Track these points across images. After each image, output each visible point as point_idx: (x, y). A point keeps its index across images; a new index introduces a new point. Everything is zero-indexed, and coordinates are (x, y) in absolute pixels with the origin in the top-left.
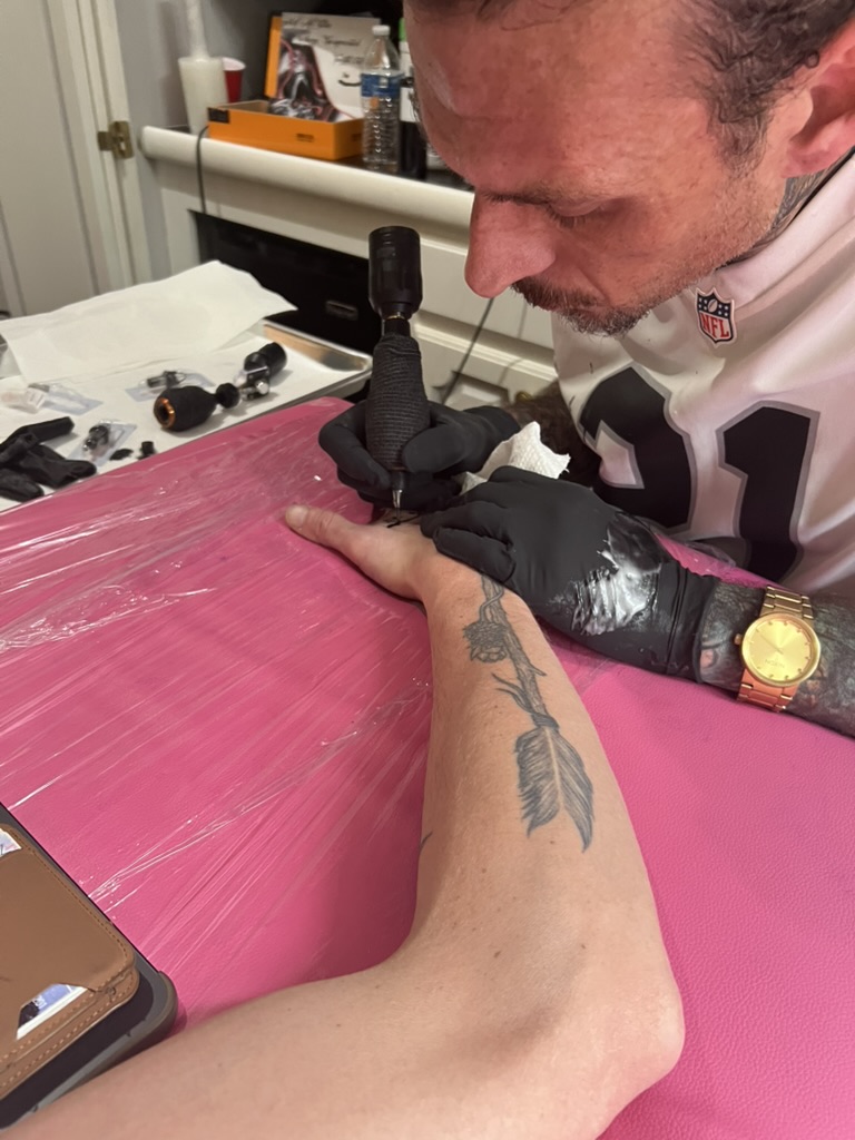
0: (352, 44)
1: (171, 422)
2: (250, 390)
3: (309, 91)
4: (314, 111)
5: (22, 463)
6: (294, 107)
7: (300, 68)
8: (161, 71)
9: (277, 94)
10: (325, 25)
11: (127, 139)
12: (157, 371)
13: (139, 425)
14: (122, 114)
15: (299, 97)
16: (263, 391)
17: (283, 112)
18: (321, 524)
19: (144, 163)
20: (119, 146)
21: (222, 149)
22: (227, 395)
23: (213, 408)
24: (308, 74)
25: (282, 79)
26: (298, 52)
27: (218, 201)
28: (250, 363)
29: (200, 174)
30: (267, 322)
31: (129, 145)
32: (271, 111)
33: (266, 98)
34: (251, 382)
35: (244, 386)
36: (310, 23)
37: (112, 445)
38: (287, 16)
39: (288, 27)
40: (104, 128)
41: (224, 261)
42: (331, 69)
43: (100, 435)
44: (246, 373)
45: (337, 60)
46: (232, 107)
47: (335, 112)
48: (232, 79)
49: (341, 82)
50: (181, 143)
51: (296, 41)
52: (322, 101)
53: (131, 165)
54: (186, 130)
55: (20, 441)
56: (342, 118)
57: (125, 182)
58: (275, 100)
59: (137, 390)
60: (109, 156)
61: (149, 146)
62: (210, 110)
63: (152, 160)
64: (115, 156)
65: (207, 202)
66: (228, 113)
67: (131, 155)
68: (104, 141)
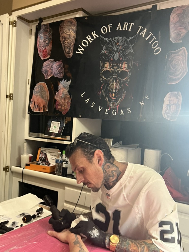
0: (53, 153)
1: (25, 221)
2: (38, 215)
3: (45, 160)
4: (46, 164)
5: (2, 228)
6: (42, 163)
7: (44, 156)
8: (17, 156)
9: (39, 160)
10: (49, 150)
11: (8, 169)
12: (21, 213)
13: (20, 222)
14: (8, 164)
15: (43, 161)
16: (40, 216)
17: (39, 164)
18: (53, 233)
19: (11, 173)
20: (7, 170)
21: (27, 171)
22: (34, 217)
23: (32, 219)
24: (45, 157)
25: (40, 158)
26: (43, 154)
27: (25, 180)
28: (37, 211)
29: (23, 175)
30: (39, 204)
31: (9, 170)
32: (37, 164)
33: (37, 161)
36: (46, 149)
37: (16, 225)
38: (42, 148)
39: (42, 150)
40: (5, 167)
41: (31, 193)
42: (49, 156)
43: (14, 223)
44: (37, 213)
45: (51, 155)
46: (31, 163)
47: (50, 164)
48: (30, 157)
49: (51, 159)
50: (20, 169)
51: (43, 152)
52: (47, 162)
53: (8, 173)
54: (20, 167)
55: (2, 224)
57: (6, 176)
58: (38, 162)
59: (18, 216)
60: (4, 171)
61: (12, 170)
62: (26, 164)
63: (12, 172)
64: (5, 172)
65: (23, 180)
66: (29, 164)
67: (9, 171)
68: (4, 169)
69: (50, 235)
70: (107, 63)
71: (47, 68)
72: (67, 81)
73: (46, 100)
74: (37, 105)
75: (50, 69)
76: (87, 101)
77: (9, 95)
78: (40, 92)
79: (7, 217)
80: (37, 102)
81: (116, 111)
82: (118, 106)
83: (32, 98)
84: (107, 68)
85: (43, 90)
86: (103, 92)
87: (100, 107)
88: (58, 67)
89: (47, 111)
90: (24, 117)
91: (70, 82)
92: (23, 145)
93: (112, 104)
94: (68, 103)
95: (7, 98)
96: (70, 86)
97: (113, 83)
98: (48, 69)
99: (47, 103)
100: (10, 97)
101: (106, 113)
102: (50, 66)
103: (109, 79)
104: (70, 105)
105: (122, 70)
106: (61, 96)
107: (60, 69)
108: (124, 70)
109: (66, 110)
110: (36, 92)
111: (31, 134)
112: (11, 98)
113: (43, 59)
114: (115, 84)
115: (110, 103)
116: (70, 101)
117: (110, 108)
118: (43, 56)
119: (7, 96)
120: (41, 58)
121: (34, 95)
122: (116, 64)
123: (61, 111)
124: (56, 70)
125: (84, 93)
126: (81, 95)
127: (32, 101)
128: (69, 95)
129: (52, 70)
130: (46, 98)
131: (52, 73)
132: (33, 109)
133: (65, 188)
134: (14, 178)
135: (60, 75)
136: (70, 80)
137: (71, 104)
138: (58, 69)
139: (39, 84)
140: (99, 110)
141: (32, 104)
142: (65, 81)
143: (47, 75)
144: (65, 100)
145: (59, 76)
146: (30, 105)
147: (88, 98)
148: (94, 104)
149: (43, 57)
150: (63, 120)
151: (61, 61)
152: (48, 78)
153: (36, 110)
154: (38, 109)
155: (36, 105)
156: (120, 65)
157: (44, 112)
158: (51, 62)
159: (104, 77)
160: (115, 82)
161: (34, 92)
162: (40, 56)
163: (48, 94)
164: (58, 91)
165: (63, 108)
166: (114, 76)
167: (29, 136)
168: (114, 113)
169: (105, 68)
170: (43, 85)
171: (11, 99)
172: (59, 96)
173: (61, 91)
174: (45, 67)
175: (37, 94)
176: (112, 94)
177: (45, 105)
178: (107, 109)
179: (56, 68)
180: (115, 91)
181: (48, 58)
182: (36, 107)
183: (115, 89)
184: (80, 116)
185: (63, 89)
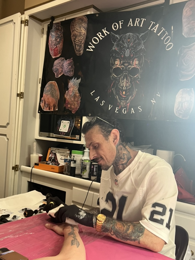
0: (63, 153)
1: (26, 215)
2: (40, 211)
3: (55, 161)
4: (55, 164)
6: (51, 163)
7: (53, 156)
8: (26, 156)
9: (48, 160)
10: (59, 150)
11: (18, 168)
12: (24, 208)
13: (21, 216)
14: (18, 163)
15: (52, 161)
16: (42, 212)
17: (49, 164)
19: (20, 172)
20: (16, 169)
21: (36, 170)
22: (36, 212)
23: (33, 214)
24: (54, 157)
25: (49, 158)
26: (53, 154)
27: (34, 179)
28: (40, 207)
29: (31, 174)
30: (43, 201)
31: (18, 169)
32: (47, 164)
33: (46, 161)
34: (40, 210)
35: (39, 210)
36: (56, 149)
37: (16, 219)
38: (52, 148)
39: (52, 150)
40: (14, 166)
41: (36, 190)
42: (59, 157)
43: (15, 217)
44: (40, 208)
45: (60, 155)
46: (40, 163)
47: (59, 164)
48: (40, 157)
49: (61, 159)
50: (29, 169)
51: (53, 152)
52: (57, 162)
53: (17, 172)
54: (30, 166)
55: (2, 217)
56: (60, 165)
57: (15, 175)
58: (48, 162)
59: (20, 211)
60: (13, 171)
61: (21, 169)
62: (35, 163)
63: (22, 172)
64: (15, 171)
65: (32, 180)
66: (38, 164)
67: (18, 171)
68: (13, 168)
69: (47, 227)
70: (118, 60)
71: (58, 66)
72: (77, 80)
73: (56, 99)
74: (48, 104)
75: (61, 67)
76: (97, 99)
77: (20, 94)
78: (51, 91)
79: (9, 211)
80: (47, 101)
81: (127, 110)
82: (128, 105)
83: (42, 97)
84: (118, 65)
85: (53, 88)
86: (113, 90)
87: (110, 105)
88: (68, 65)
89: (57, 110)
90: (35, 116)
91: (80, 80)
92: (33, 144)
93: (123, 102)
94: (77, 102)
95: (18, 97)
96: (80, 84)
97: (124, 80)
98: (58, 68)
99: (57, 102)
100: (20, 95)
101: (116, 112)
102: (61, 64)
103: (119, 76)
104: (80, 104)
105: (133, 67)
106: (71, 94)
107: (70, 67)
108: (135, 66)
109: (76, 109)
110: (46, 90)
111: (41, 134)
112: (22, 96)
113: (53, 57)
114: (126, 82)
115: (120, 101)
116: (80, 99)
117: (120, 107)
118: (54, 54)
119: (18, 95)
120: (52, 56)
121: (45, 94)
122: (126, 61)
123: (71, 110)
124: (66, 68)
125: (94, 91)
126: (91, 93)
127: (43, 100)
128: (79, 94)
129: (63, 68)
130: (56, 97)
131: (62, 71)
132: (43, 109)
133: (72, 187)
134: (23, 177)
135: (71, 73)
136: (80, 78)
137: (80, 102)
138: (69, 67)
139: (50, 83)
140: (109, 109)
141: (42, 103)
142: (75, 79)
143: (58, 73)
144: (74, 98)
145: (69, 74)
146: (41, 104)
147: (98, 97)
148: (104, 102)
149: (54, 56)
150: (72, 119)
151: (72, 59)
152: (58, 76)
153: (46, 109)
154: (48, 108)
155: (46, 104)
156: (131, 61)
157: (55, 111)
158: (62, 61)
159: (114, 75)
160: (126, 79)
161: (45, 91)
162: (51, 55)
163: (58, 93)
164: (68, 89)
165: (73, 107)
166: (124, 73)
167: (39, 136)
168: (125, 112)
169: (116, 65)
170: (54, 84)
171: (21, 98)
172: (69, 95)
173: (71, 89)
174: (56, 65)
175: (47, 93)
176: (123, 92)
177: (55, 104)
178: (117, 108)
179: (67, 66)
180: (125, 89)
181: (58, 56)
182: (47, 106)
183: (125, 86)
184: (90, 115)
185: (73, 87)
